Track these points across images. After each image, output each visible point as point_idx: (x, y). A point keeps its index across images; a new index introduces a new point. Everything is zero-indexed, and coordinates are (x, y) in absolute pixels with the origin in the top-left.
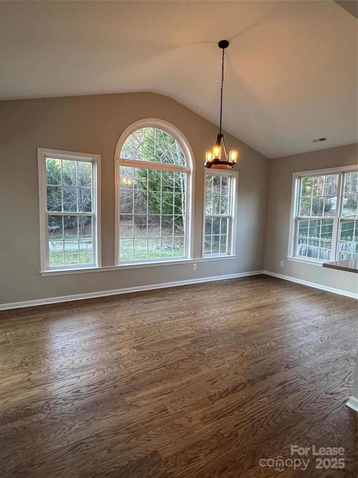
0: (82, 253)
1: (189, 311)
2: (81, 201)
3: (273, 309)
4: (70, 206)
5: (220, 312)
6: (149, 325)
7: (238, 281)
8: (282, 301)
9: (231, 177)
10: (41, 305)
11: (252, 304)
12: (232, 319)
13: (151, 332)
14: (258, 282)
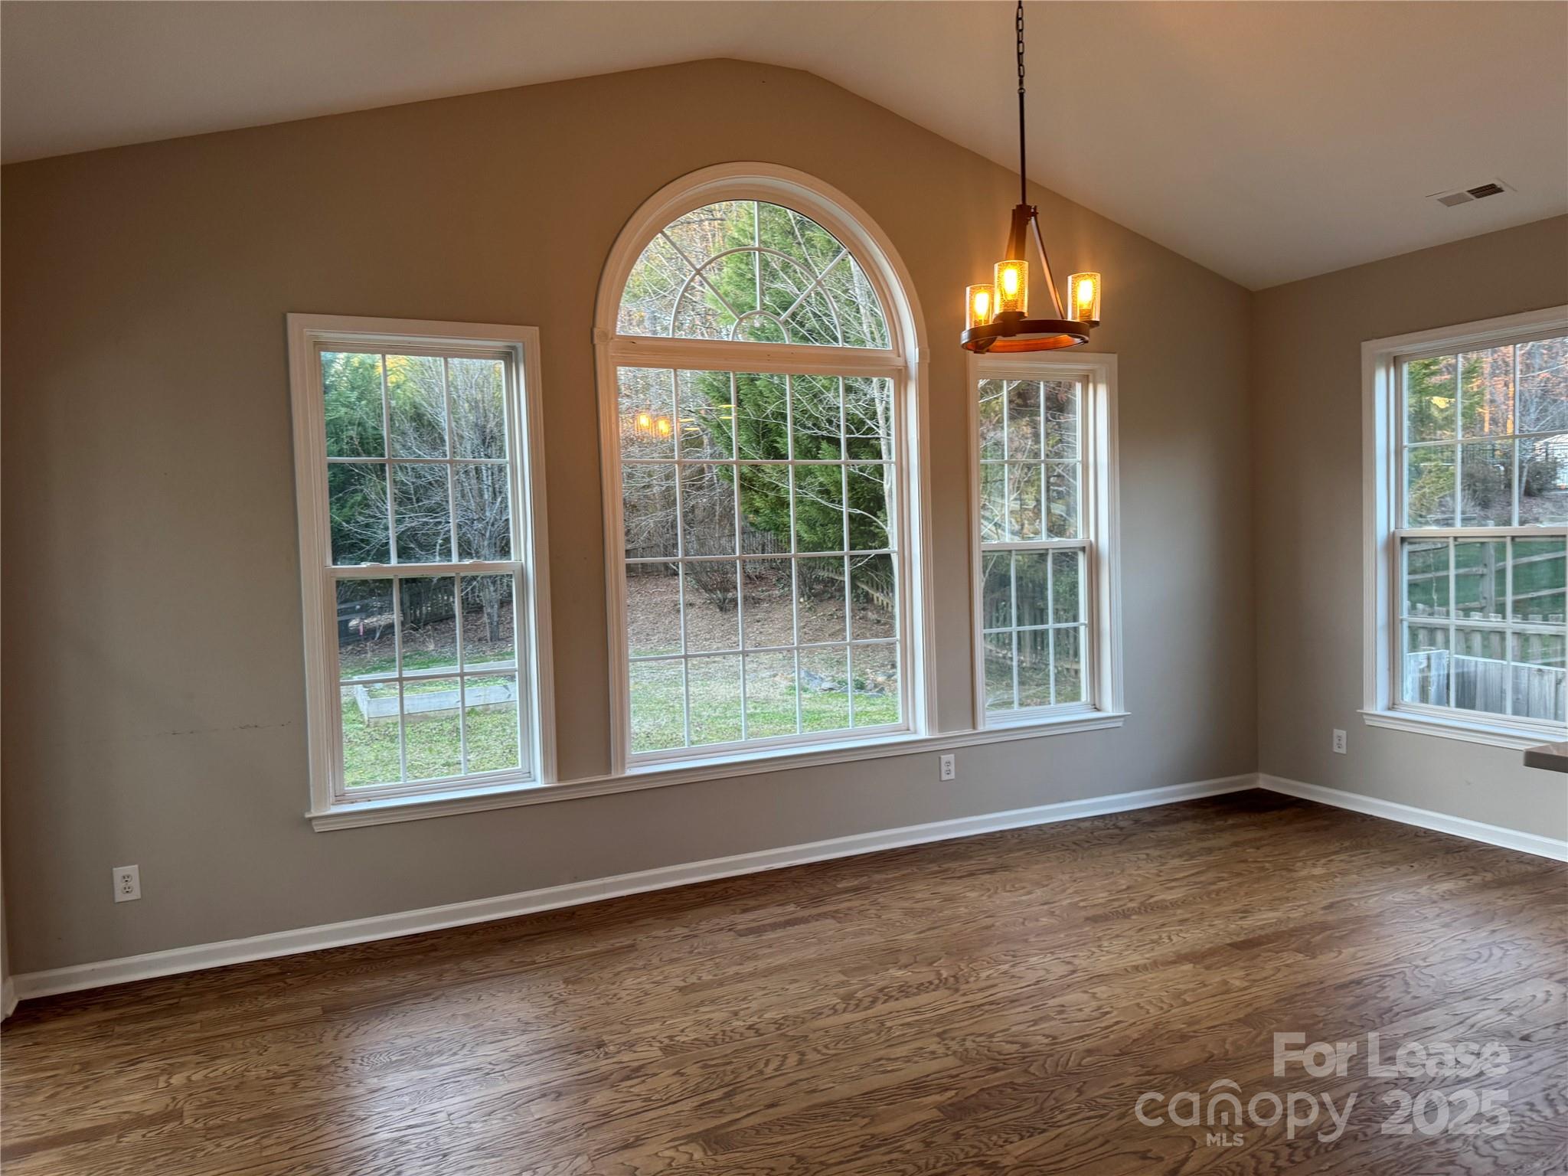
0: (488, 723)
1: (931, 964)
2: (483, 510)
3: (1310, 950)
4: (438, 534)
5: (1070, 968)
6: (757, 1030)
7: (1149, 824)
8: (1351, 913)
9: (1085, 380)
10: (314, 952)
11: (1212, 931)
12: (1124, 1004)
13: (766, 1064)
14: (1234, 826)
